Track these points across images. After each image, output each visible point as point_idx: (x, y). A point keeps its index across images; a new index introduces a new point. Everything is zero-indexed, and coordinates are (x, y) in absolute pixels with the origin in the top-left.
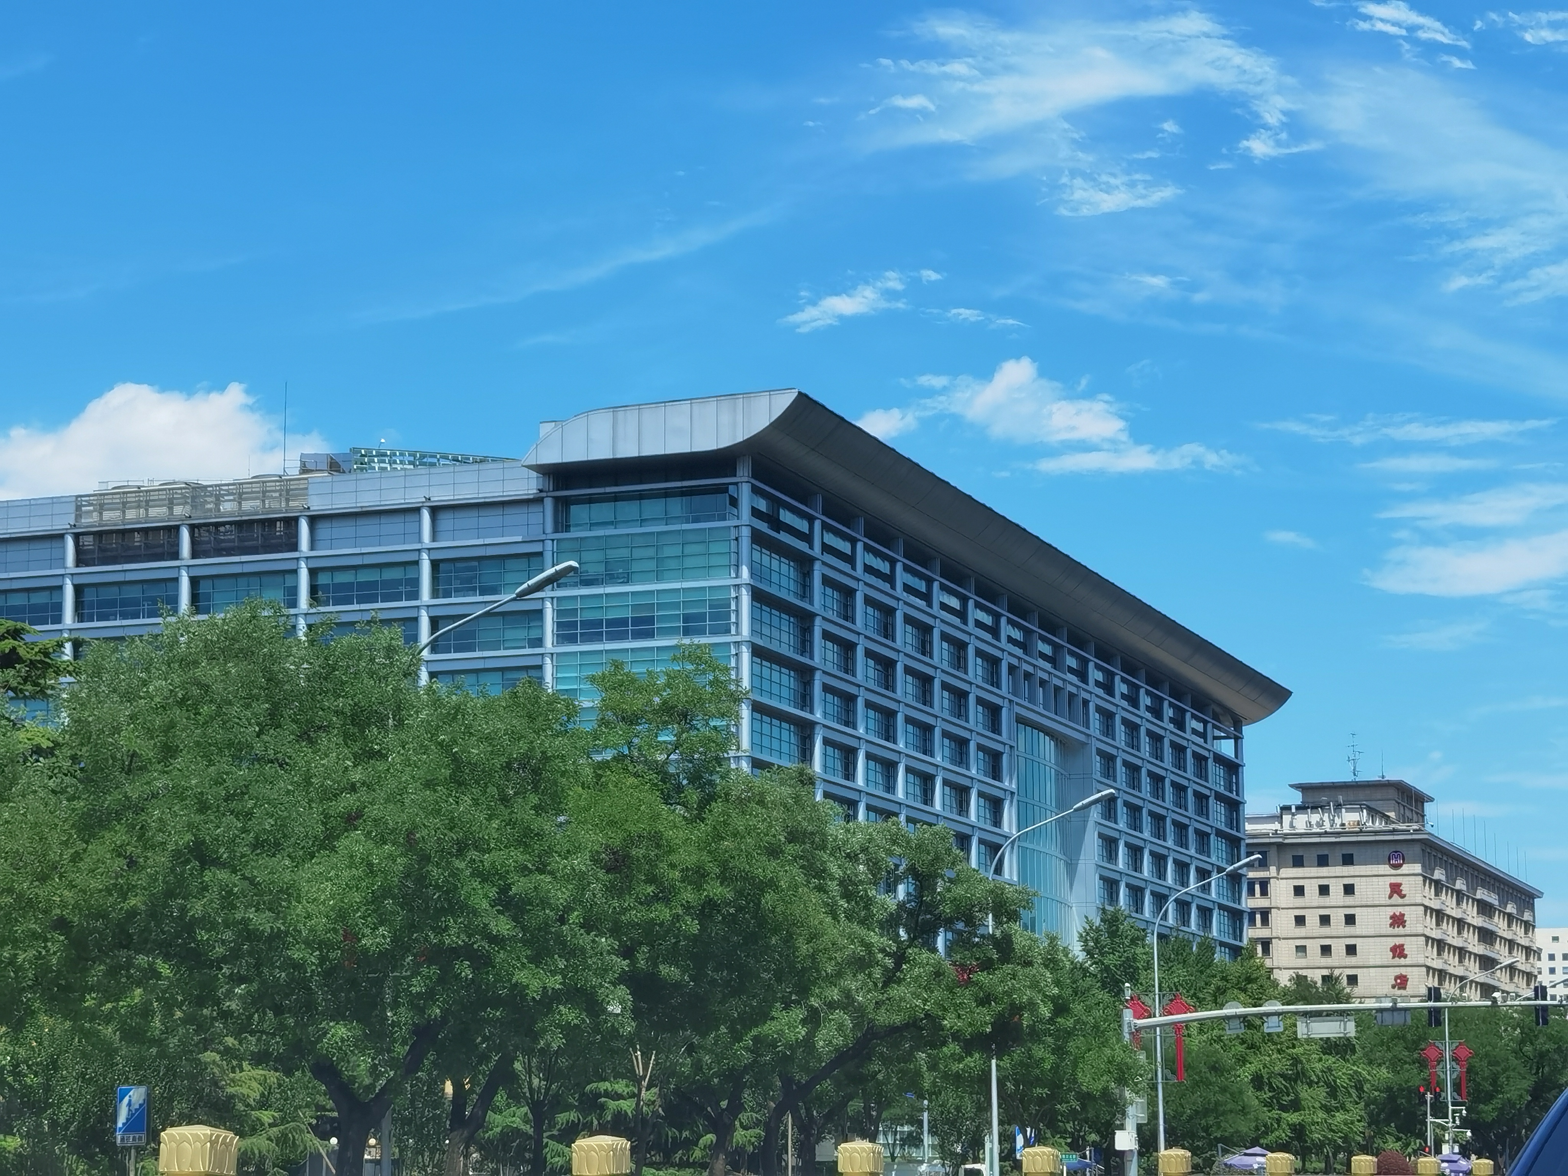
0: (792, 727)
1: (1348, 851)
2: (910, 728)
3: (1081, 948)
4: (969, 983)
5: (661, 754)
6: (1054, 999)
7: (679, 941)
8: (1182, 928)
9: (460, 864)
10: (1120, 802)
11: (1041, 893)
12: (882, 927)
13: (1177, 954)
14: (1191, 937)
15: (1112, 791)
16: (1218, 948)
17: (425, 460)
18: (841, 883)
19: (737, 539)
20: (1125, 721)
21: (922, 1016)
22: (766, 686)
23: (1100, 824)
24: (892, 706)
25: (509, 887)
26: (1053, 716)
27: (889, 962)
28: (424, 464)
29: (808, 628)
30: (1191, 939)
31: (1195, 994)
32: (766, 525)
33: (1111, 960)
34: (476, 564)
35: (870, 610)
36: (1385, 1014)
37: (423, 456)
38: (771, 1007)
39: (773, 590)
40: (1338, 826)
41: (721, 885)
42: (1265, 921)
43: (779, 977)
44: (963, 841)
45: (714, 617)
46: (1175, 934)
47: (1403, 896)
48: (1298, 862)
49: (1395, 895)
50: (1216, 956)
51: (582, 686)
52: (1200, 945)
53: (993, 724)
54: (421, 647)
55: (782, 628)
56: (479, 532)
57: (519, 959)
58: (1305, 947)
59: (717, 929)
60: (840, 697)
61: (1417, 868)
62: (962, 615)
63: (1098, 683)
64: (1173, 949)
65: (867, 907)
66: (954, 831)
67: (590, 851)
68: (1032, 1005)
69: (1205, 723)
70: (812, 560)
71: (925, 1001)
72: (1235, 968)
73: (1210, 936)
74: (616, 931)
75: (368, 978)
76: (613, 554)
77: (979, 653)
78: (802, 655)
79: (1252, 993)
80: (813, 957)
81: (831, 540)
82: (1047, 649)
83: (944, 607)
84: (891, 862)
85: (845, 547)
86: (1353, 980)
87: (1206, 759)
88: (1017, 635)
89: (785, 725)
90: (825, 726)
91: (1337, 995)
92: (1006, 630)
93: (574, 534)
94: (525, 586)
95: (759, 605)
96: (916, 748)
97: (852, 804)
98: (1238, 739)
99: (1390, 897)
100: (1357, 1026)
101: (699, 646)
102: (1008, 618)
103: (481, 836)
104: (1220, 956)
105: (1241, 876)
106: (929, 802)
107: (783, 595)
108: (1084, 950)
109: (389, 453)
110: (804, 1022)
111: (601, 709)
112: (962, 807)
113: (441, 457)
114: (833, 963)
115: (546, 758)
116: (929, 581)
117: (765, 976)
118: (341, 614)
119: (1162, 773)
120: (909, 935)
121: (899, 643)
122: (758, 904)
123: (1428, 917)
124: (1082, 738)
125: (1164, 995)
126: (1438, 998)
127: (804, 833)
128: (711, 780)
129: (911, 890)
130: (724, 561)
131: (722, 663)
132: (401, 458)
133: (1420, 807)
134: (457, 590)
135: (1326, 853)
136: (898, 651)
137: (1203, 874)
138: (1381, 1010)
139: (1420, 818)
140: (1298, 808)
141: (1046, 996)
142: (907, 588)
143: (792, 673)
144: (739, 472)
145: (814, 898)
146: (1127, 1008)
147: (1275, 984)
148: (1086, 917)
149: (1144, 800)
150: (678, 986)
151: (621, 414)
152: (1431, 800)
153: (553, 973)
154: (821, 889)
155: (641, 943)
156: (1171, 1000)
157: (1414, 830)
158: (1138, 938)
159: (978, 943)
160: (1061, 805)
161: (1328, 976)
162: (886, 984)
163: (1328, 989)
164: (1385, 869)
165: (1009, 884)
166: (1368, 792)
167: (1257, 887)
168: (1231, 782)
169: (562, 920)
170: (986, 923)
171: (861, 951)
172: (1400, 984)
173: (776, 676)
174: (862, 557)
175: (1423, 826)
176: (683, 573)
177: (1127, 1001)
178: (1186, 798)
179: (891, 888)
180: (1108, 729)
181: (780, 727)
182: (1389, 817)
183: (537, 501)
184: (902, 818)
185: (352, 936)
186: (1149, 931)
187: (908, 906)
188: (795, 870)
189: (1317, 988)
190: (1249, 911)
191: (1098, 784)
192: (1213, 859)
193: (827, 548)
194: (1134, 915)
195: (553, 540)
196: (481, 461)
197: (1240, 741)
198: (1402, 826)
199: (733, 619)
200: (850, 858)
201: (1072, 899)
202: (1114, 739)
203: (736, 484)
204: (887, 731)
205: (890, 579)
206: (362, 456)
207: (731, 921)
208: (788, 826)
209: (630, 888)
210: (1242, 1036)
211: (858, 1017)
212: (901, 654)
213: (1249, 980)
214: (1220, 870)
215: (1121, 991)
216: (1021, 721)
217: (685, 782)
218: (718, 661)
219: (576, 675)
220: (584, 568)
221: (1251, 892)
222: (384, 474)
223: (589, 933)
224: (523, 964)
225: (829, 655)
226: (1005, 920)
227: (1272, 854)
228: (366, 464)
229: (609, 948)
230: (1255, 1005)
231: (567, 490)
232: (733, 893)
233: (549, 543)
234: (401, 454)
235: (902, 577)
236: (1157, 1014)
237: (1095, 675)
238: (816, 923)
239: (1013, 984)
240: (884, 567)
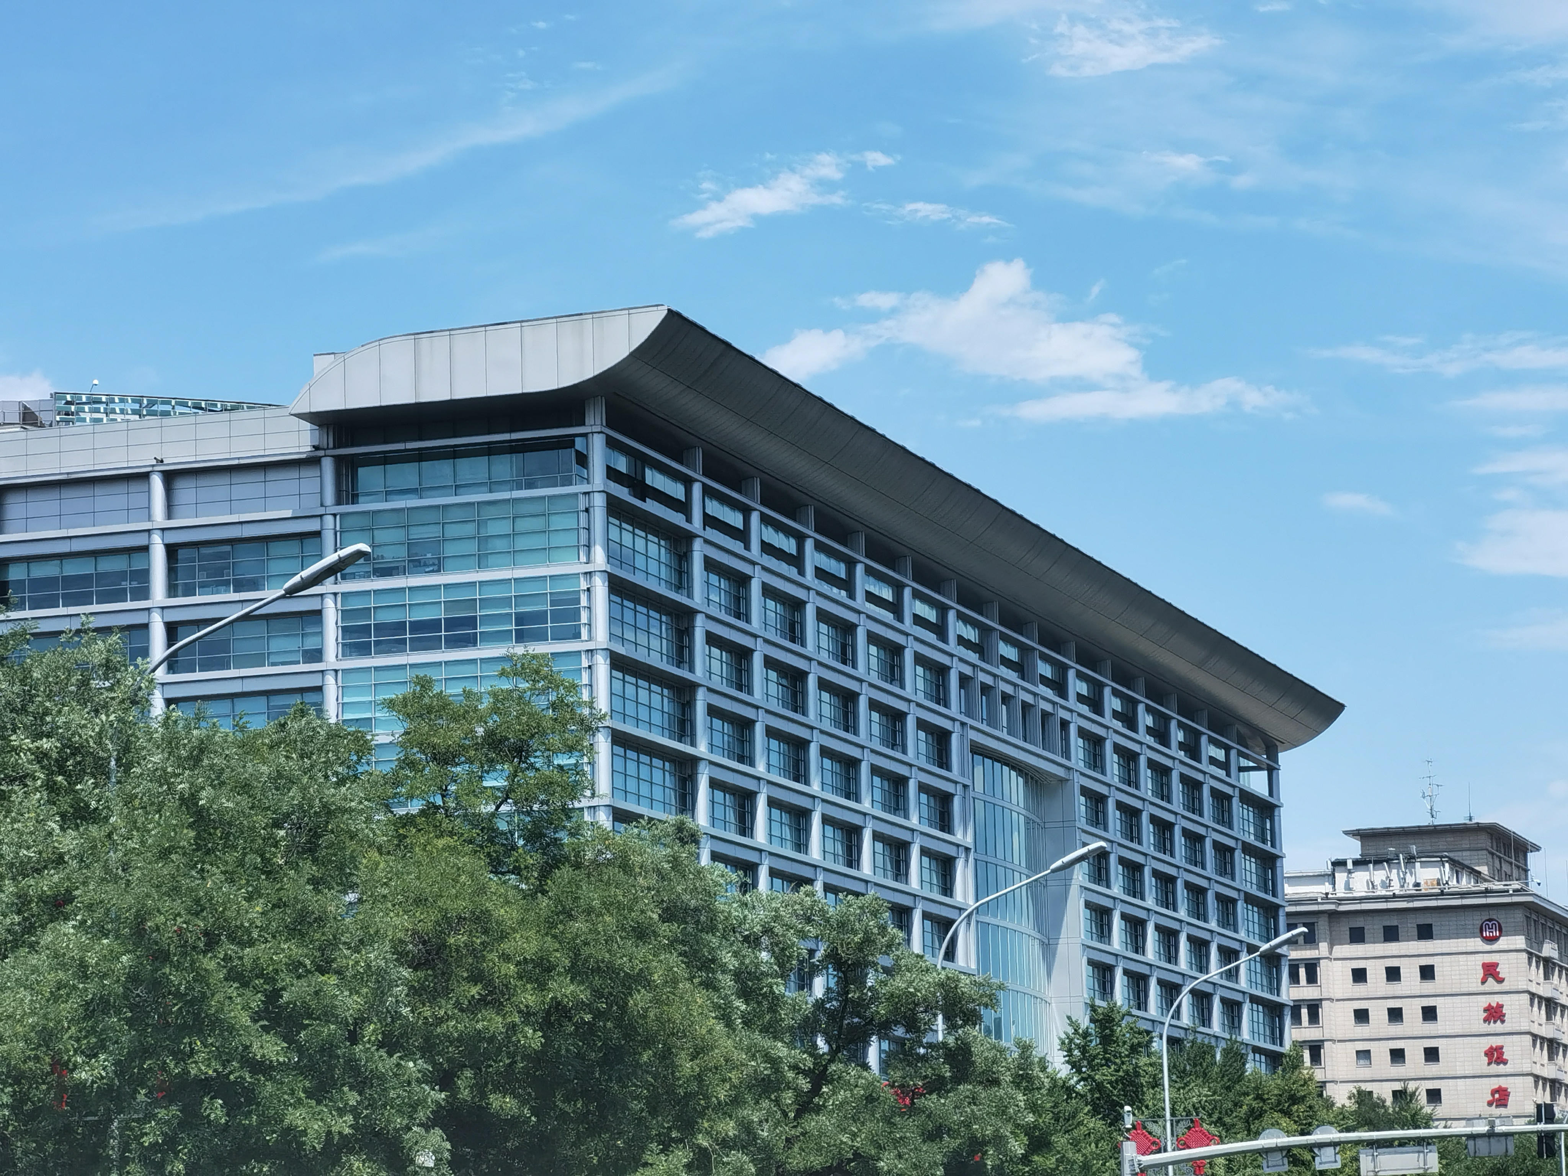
0: (667, 764)
1: (1425, 920)
2: (827, 763)
3: (1063, 1060)
4: (913, 1110)
5: (487, 803)
6: (1028, 1130)
7: (516, 1062)
8: (1202, 1029)
9: (209, 963)
10: (1113, 859)
11: (1009, 984)
12: (793, 1035)
13: (1195, 1065)
14: (1213, 1041)
15: (1103, 844)
16: (1251, 1056)
17: (154, 408)
18: (737, 975)
19: (587, 510)
20: (1118, 748)
21: (850, 1155)
22: (630, 709)
23: (1086, 888)
24: (803, 733)
25: (276, 994)
26: (1021, 743)
27: (804, 1084)
28: (150, 413)
29: (687, 629)
30: (1213, 1043)
31: (1220, 1119)
32: (626, 490)
33: (1105, 1075)
34: (227, 548)
35: (771, 604)
36: (1479, 1142)
37: (152, 402)
38: (643, 1149)
39: (638, 579)
40: (1411, 887)
41: (572, 983)
42: (1314, 1017)
43: (653, 1108)
44: (902, 915)
45: (557, 616)
46: (1191, 1038)
47: (1500, 981)
48: (1357, 936)
49: (1490, 980)
50: (1247, 1066)
51: (378, 715)
52: (1226, 1052)
53: (940, 756)
54: (152, 666)
55: (652, 630)
56: (231, 503)
57: (292, 1093)
58: (1369, 1052)
59: (567, 1046)
60: (732, 723)
61: (1519, 942)
62: (896, 608)
63: (1080, 698)
64: (1188, 1059)
65: (773, 1009)
66: (889, 902)
67: (391, 941)
68: (998, 1140)
69: (1227, 749)
70: (690, 537)
71: (854, 1136)
72: (1273, 1084)
73: (1239, 1039)
74: (428, 1049)
75: (87, 1122)
76: (418, 533)
77: (920, 659)
78: (679, 667)
79: (1298, 1116)
80: (699, 1078)
81: (715, 508)
82: (1011, 653)
83: (871, 597)
84: (802, 947)
85: (735, 519)
86: (1434, 1096)
87: (1229, 798)
88: (971, 634)
89: (657, 762)
90: (711, 763)
91: (1413, 1116)
92: (956, 628)
93: (364, 506)
94: (296, 579)
95: (619, 600)
96: (836, 790)
97: (750, 868)
98: (1272, 770)
99: (1483, 982)
100: (1441, 1158)
101: (534, 657)
102: (958, 611)
103: (238, 923)
104: (1253, 1066)
105: (1280, 956)
106: (855, 864)
107: (652, 585)
108: (1068, 1062)
109: (104, 399)
110: (689, 1167)
111: (402, 745)
112: (900, 869)
113: (176, 403)
114: (728, 1086)
115: (327, 812)
116: (851, 564)
117: (636, 1106)
118: (39, 621)
119: (1170, 818)
120: (830, 1045)
121: (810, 649)
122: (624, 1008)
123: (1536, 1008)
124: (1060, 772)
125: (1178, 1122)
126: (1550, 1119)
127: (686, 910)
128: (556, 839)
129: (832, 984)
130: (571, 539)
131: (569, 678)
132: (122, 406)
133: (1521, 858)
134: (203, 585)
135: (1395, 923)
136: (810, 659)
137: (1228, 955)
138: (1472, 1137)
139: (1522, 873)
140: (1356, 863)
141: (1017, 1126)
142: (820, 573)
143: (666, 692)
144: (589, 420)
145: (700, 997)
146: (1128, 1139)
147: (1329, 1104)
148: (1069, 1018)
149: (1146, 855)
150: (515, 1122)
151: (424, 342)
152: (1537, 848)
153: (341, 1112)
154: (710, 985)
155: (463, 1066)
156: (1189, 1128)
157: (1514, 891)
158: (1139, 1044)
159: (924, 1055)
160: (1034, 863)
161: (1400, 1091)
162: (799, 1115)
163: (1401, 1109)
164: (1476, 943)
165: (964, 973)
166: (1450, 839)
167: (1302, 972)
168: (1263, 829)
169: (354, 1038)
170: (934, 1028)
171: (765, 1069)
172: (1499, 1100)
173: (643, 695)
174: (758, 532)
175: (1527, 884)
176: (514, 555)
177: (1128, 1130)
178: (1203, 852)
179: (805, 983)
180: (1096, 760)
181: (651, 766)
182: (1479, 873)
183: (311, 462)
184: (819, 886)
185: (61, 1066)
186: (1154, 1034)
187: (828, 1006)
188: (673, 959)
189: (1386, 1110)
190: (1292, 1004)
191: (1083, 834)
192: (1242, 935)
193: (710, 521)
194: (1135, 1012)
195: (335, 515)
196: (233, 409)
197: (1275, 772)
198: (1497, 886)
199: (584, 618)
200: (749, 942)
201: (1050, 993)
202: (1103, 773)
203: (585, 435)
204: (796, 767)
205: (797, 561)
206: (68, 403)
207: (587, 1032)
208: (662, 901)
209: (447, 991)
211: (762, 1159)
212: (814, 663)
213: (1294, 1099)
214: (1252, 949)
215: (1120, 1118)
216: (978, 750)
217: (521, 842)
218: (563, 676)
219: (370, 699)
220: (379, 552)
221: (1294, 978)
222: (98, 428)
223: (391, 1055)
224: (299, 1100)
225: (716, 666)
226: (960, 1022)
227: (1322, 926)
228: (72, 414)
229: (420, 1075)
230: (1303, 1133)
231: (353, 445)
232: (588, 993)
233: (329, 520)
234: (122, 401)
235: (813, 558)
236: (1169, 1148)
237: (1077, 686)
238: (704, 1032)
239: (972, 1111)
240: (789, 545)
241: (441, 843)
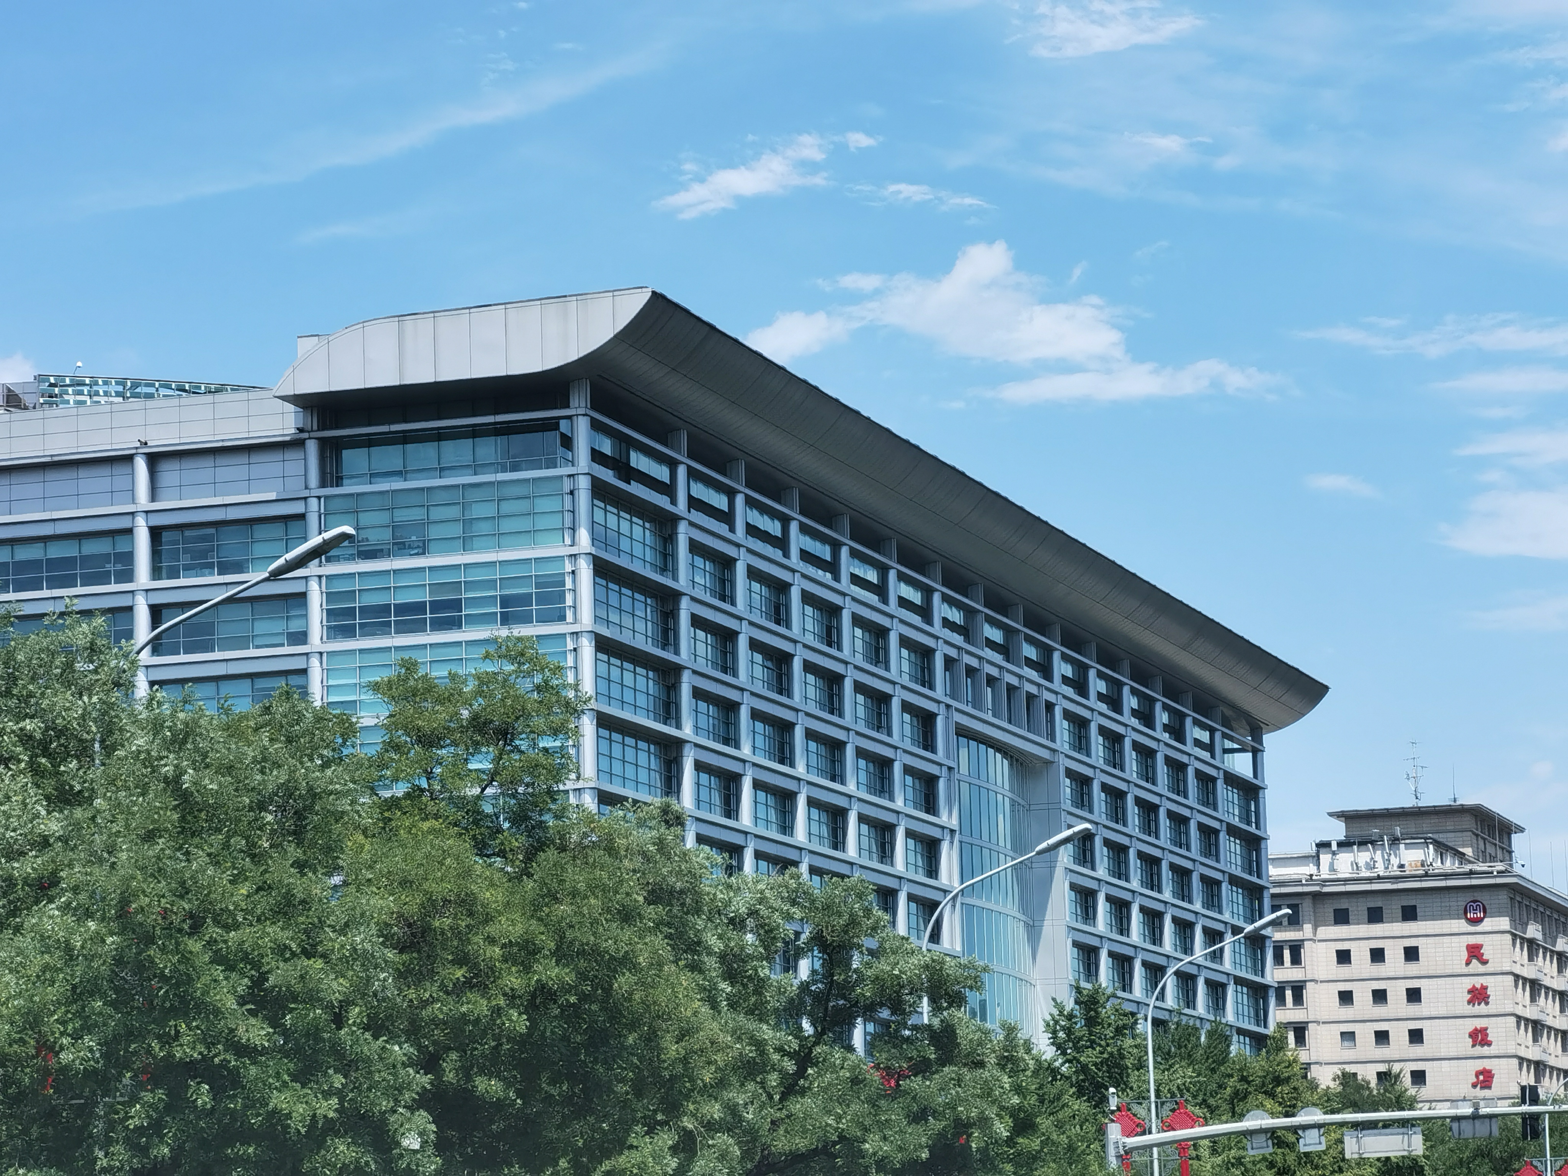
0: (652, 747)
1: (1409, 901)
2: (812, 745)
3: (1048, 1042)
4: (897, 1093)
5: (472, 786)
6: (1014, 1113)
7: (501, 1045)
8: (1186, 1011)
9: (194, 945)
10: (1098, 841)
11: (995, 966)
12: (778, 1017)
13: (1180, 1047)
14: (1198, 1023)
15: (1088, 826)
16: (1235, 1038)
17: (138, 390)
18: (722, 957)
19: (572, 493)
20: (1102, 730)
21: (835, 1138)
22: (615, 691)
23: (1071, 871)
24: (788, 715)
25: (264, 977)
26: (1005, 725)
27: (790, 1066)
29: (672, 612)
30: (1198, 1025)
31: (1204, 1101)
32: (610, 472)
33: (1089, 1057)
34: (212, 531)
35: (756, 586)
36: (1464, 1124)
37: (136, 384)
38: (628, 1131)
39: (623, 562)
40: (1395, 868)
41: (557, 965)
42: (1298, 999)
43: (639, 1091)
44: (887, 897)
45: (542, 599)
46: (1176, 1020)
47: (1484, 962)
48: (1342, 918)
49: (1474, 961)
50: (1232, 1048)
51: (363, 697)
52: (1210, 1034)
53: (925, 739)
54: (136, 648)
55: (637, 613)
56: (215, 486)
57: (278, 1076)
58: (1354, 1033)
59: (552, 1028)
60: (717, 706)
61: (1504, 923)
62: (880, 590)
63: (1065, 680)
64: (1174, 1040)
65: (758, 992)
66: (874, 884)
67: (377, 924)
68: (984, 1122)
69: (1212, 731)
70: (675, 519)
71: (839, 1118)
72: (1258, 1065)
73: (1224, 1021)
74: (414, 1032)
75: (72, 1105)
76: (401, 516)
77: (905, 642)
78: (663, 649)
79: (1282, 1098)
80: (685, 1060)
81: (700, 491)
82: (996, 635)
83: (856, 580)
84: (790, 928)
85: (720, 501)
86: (1419, 1077)
87: (1214, 780)
88: (956, 616)
89: (642, 745)
90: (696, 745)
91: (1398, 1098)
92: (941, 610)
93: (348, 488)
94: (281, 562)
95: (604, 582)
96: (821, 772)
97: (736, 851)
98: (1256, 752)
99: (1468, 963)
100: (1425, 1140)
101: (519, 639)
102: (943, 594)
103: (224, 906)
104: (1238, 1048)
105: (1264, 938)
106: (840, 846)
107: (637, 567)
108: (1053, 1044)
109: (87, 381)
110: (674, 1150)
111: (387, 728)
112: (885, 851)
113: (161, 386)
114: (713, 1068)
115: (313, 795)
116: (836, 546)
117: (621, 1088)
118: (23, 604)
119: (1155, 800)
120: (816, 1028)
121: (795, 631)
122: (608, 991)
123: (1520, 990)
124: (1045, 754)
125: (1163, 1103)
126: (1535, 1100)
127: (672, 892)
128: (541, 822)
129: (818, 965)
130: (555, 521)
131: (554, 661)
132: (106, 388)
133: (1505, 840)
134: (187, 568)
135: (1379, 904)
136: (795, 642)
137: (1213, 936)
138: (1457, 1119)
139: (1507, 854)
140: (1340, 844)
141: (1002, 1108)
142: (806, 556)
143: (651, 674)
144: (574, 401)
145: (686, 979)
146: (1113, 1121)
147: (1313, 1086)
148: (1054, 1000)
149: (1131, 836)
150: (500, 1105)
151: (409, 324)
152: (1521, 830)
153: (327, 1095)
154: (695, 967)
155: (448, 1049)
156: (1174, 1110)
157: (1498, 872)
158: (1125, 1027)
159: (908, 1037)
160: (1019, 845)
161: (1385, 1073)
162: (784, 1097)
163: (1386, 1090)
164: (1460, 925)
165: (949, 955)
166: (1434, 820)
167: (1287, 954)
168: (1248, 811)
169: (339, 1020)
170: (919, 1010)
171: (751, 1051)
172: (1483, 1081)
173: (628, 678)
174: (743, 514)
175: (1511, 865)
176: (499, 538)
177: (1113, 1112)
178: (1187, 834)
179: (790, 966)
180: (1081, 742)
181: (636, 748)
182: (1464, 854)
183: (296, 444)
184: (804, 868)
185: (47, 1049)
186: (1139, 1016)
187: (813, 988)
188: (659, 941)
189: (1371, 1092)
190: (1276, 985)
191: (1068, 816)
192: (1227, 916)
193: (694, 503)
194: (1120, 994)
195: (319, 498)
196: (217, 391)
197: (1259, 754)
198: (1482, 867)
199: (569, 601)
200: (734, 925)
201: (1035, 975)
202: (1088, 755)
203: (569, 417)
204: (782, 750)
205: (782, 543)
206: (51, 385)
207: (572, 1014)
208: (648, 883)
209: (432, 973)
210: (1270, 1158)
211: (748, 1142)
212: (800, 646)
213: (1278, 1081)
214: (1236, 930)
215: (1104, 1099)
216: (963, 732)
217: (506, 825)
218: (548, 659)
219: (354, 681)
220: (363, 534)
221: (1279, 960)
222: (82, 410)
223: (376, 1037)
224: (285, 1084)
225: (701, 648)
226: (945, 1005)
227: (1306, 907)
228: (56, 396)
229: (404, 1059)
230: (1287, 1115)
231: (337, 427)
232: (573, 975)
233: (313, 502)
234: (106, 383)
235: (798, 541)
236: (1154, 1130)
237: (1062, 669)
238: (689, 1014)
239: (957, 1092)
240: (774, 528)
241: (426, 825)
